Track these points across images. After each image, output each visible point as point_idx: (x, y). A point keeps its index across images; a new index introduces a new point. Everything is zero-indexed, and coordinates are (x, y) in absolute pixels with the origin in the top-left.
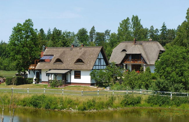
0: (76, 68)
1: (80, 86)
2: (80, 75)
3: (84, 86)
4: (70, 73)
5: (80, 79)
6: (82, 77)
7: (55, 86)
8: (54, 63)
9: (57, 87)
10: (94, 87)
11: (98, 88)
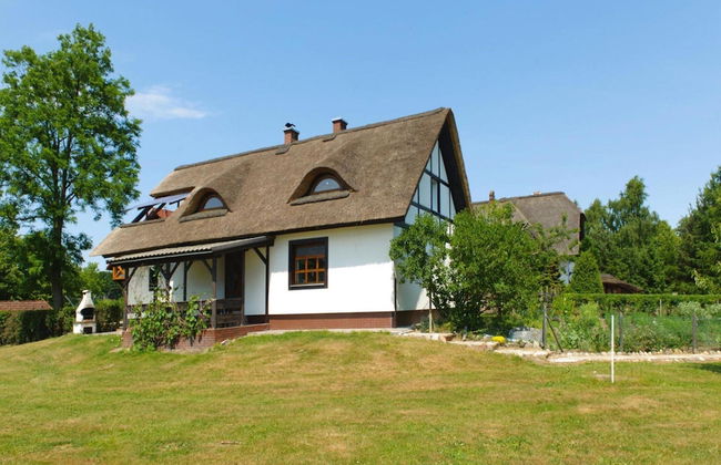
0: (300, 219)
1: (322, 336)
2: (324, 264)
3: (349, 331)
4: (266, 261)
5: (325, 286)
6: (333, 273)
7: (158, 343)
8: (183, 218)
9: (172, 347)
10: (418, 334)
11: (456, 342)
